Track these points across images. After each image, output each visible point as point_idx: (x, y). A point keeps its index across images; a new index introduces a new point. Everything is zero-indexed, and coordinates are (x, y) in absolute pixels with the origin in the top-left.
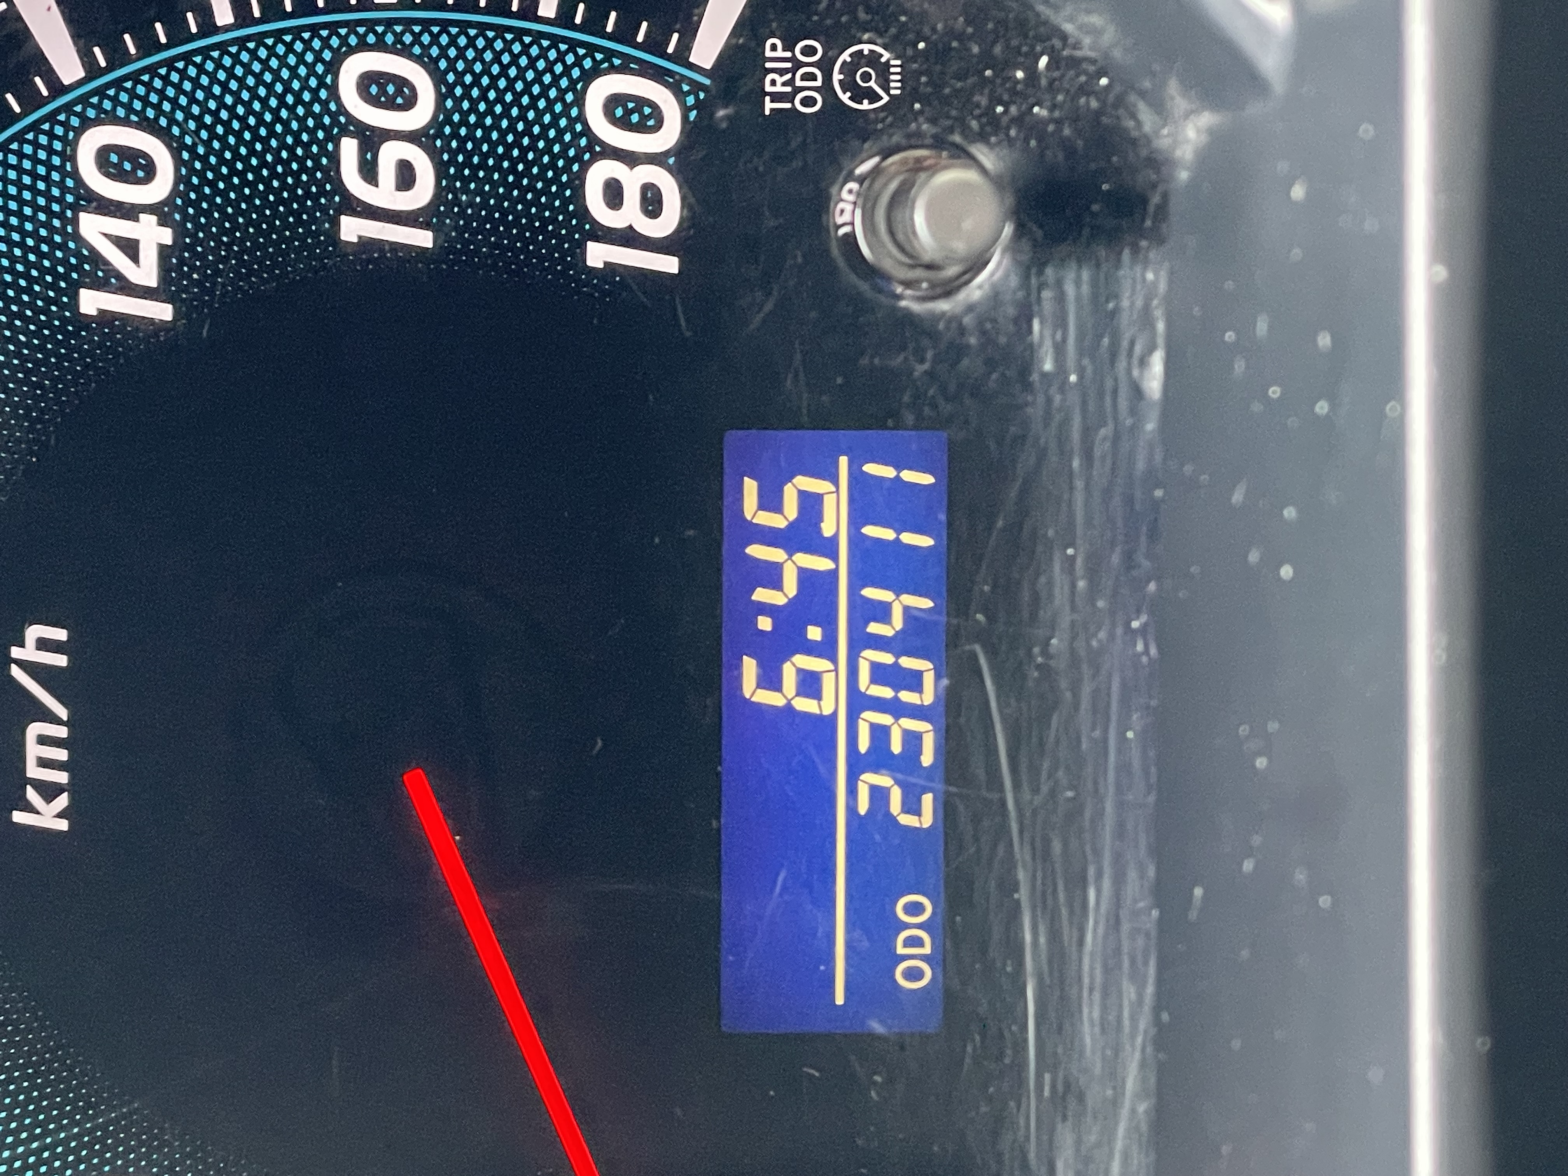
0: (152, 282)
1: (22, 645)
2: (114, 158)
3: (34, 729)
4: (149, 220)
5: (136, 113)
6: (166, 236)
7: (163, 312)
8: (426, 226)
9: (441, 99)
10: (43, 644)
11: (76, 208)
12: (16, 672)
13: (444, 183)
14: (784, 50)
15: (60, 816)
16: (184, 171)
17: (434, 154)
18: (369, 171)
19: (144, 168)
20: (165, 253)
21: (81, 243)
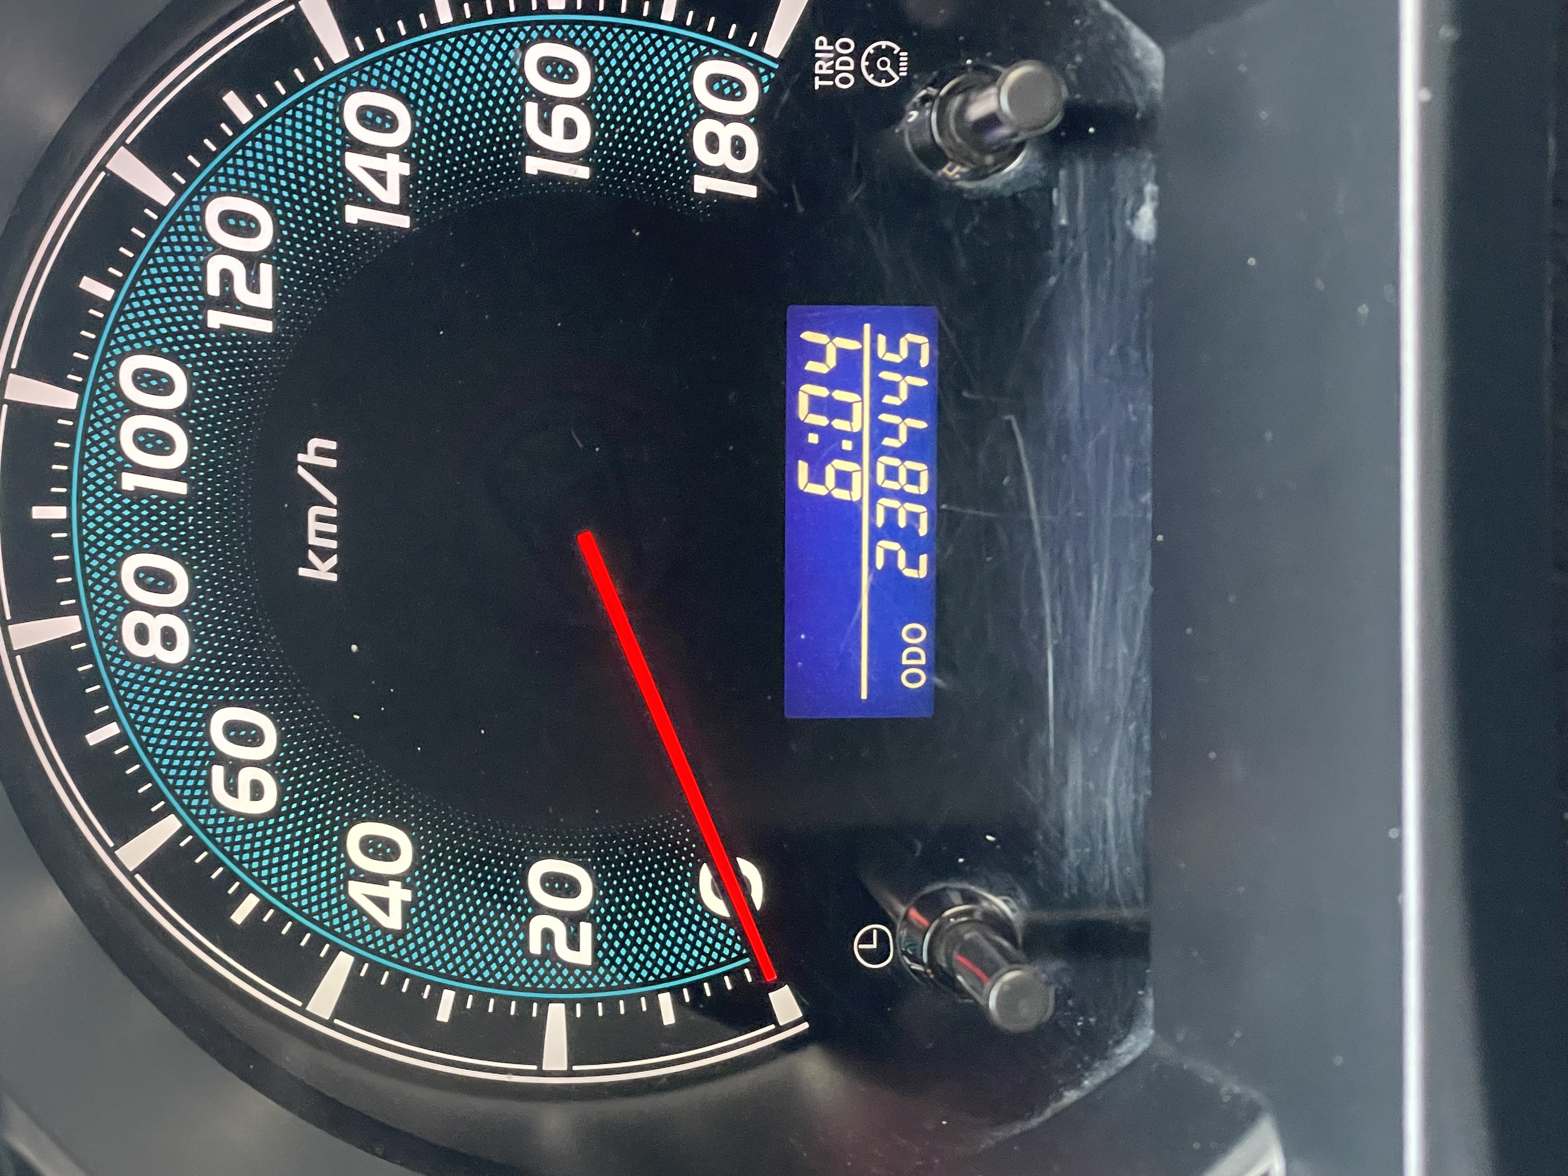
0: (396, 201)
1: (305, 452)
2: (369, 115)
3: (314, 511)
4: (393, 158)
5: (384, 83)
6: (405, 169)
7: (403, 221)
8: (584, 164)
9: (595, 77)
10: (320, 452)
11: (343, 149)
12: (301, 471)
13: (597, 134)
14: (829, 44)
15: (332, 570)
16: (418, 124)
17: (590, 114)
18: (546, 126)
19: (390, 122)
20: (404, 181)
21: (347, 173)
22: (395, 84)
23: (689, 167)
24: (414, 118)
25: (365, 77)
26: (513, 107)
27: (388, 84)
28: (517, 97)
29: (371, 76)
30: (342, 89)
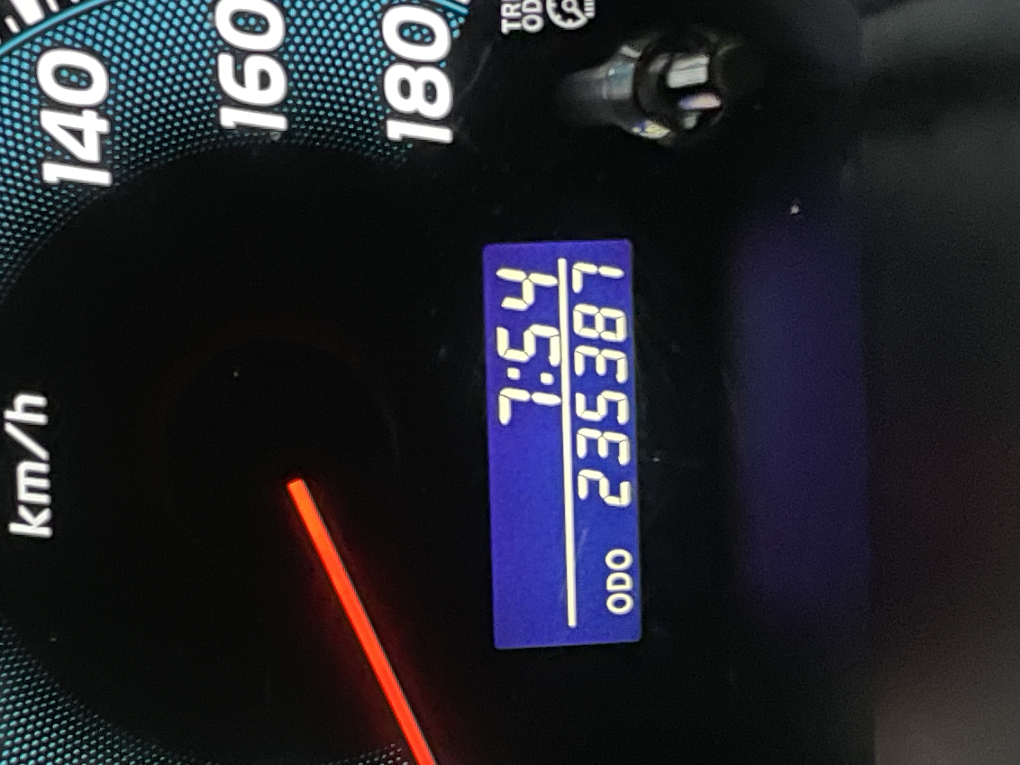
0: (95, 158)
1: (13, 410)
2: (65, 73)
3: (24, 467)
4: (90, 115)
5: (79, 42)
6: (103, 126)
7: (103, 178)
8: (280, 114)
9: (287, 28)
10: (29, 409)
11: (39, 108)
12: (10, 429)
13: (291, 84)
15: (44, 525)
16: (114, 81)
17: (284, 65)
18: (240, 78)
19: (85, 79)
20: (102, 137)
21: (44, 133)
22: (89, 42)
23: (383, 113)
24: (110, 75)
25: (59, 37)
26: (207, 60)
27: (82, 43)
28: (210, 50)
29: (64, 34)
30: (37, 49)
